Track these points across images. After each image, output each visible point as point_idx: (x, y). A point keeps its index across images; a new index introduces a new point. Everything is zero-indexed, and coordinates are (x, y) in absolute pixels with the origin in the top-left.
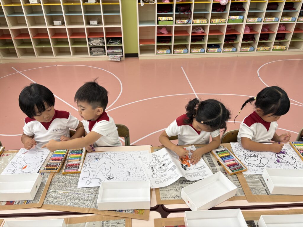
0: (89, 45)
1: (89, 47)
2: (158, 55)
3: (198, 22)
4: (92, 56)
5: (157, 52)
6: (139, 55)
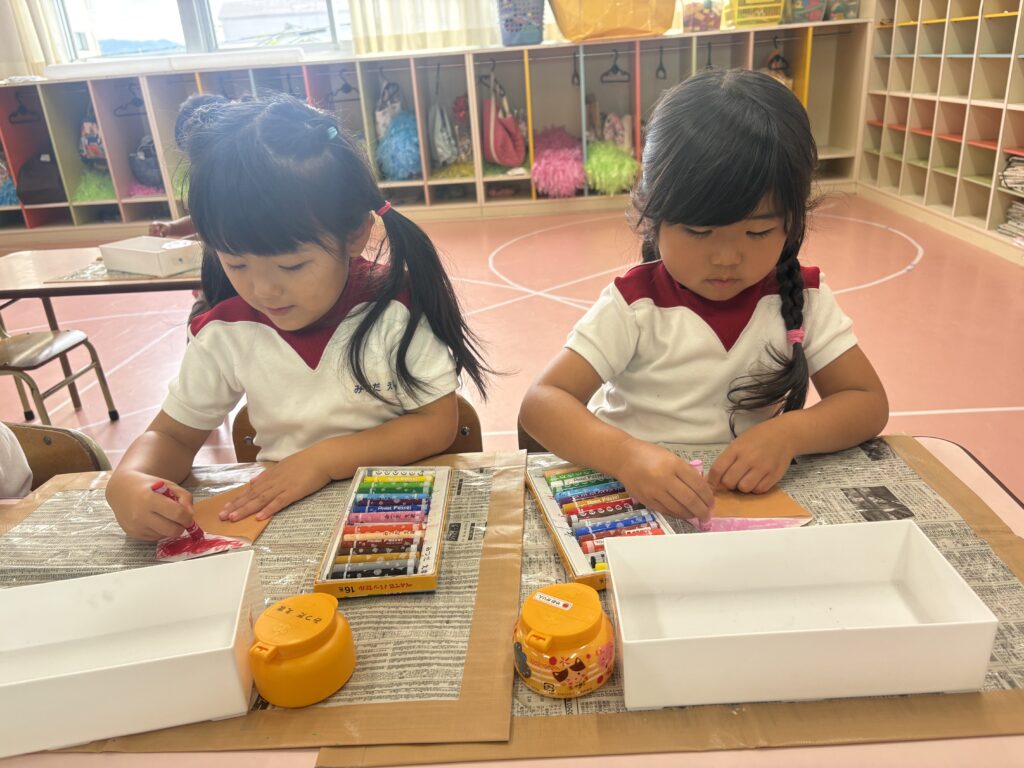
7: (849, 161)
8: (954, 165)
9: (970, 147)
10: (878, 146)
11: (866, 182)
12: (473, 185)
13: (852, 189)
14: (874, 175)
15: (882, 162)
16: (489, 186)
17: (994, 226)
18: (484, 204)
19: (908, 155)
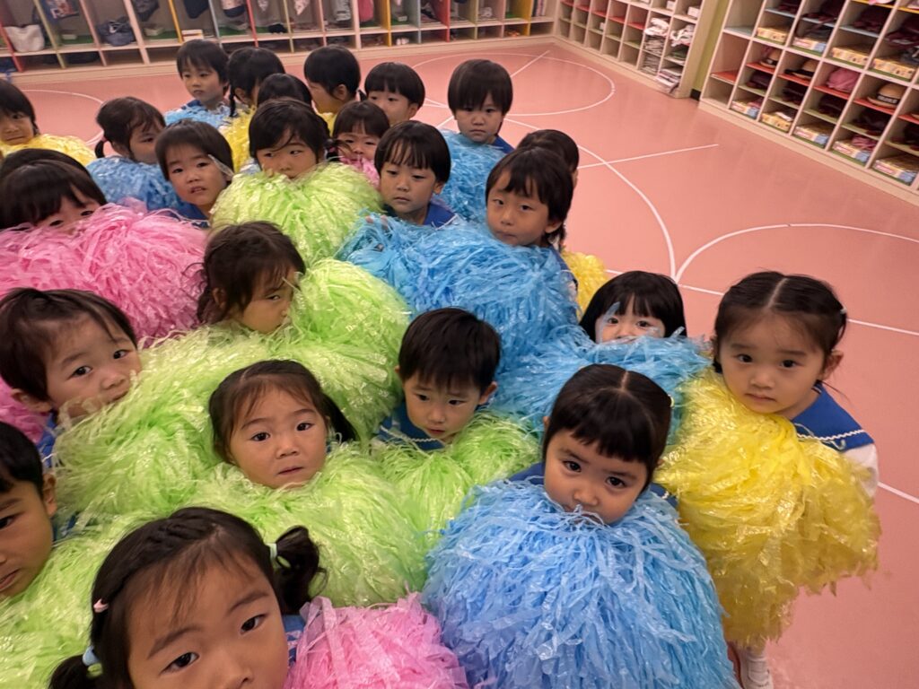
0: (644, 47)
1: (643, 52)
2: (730, 111)
3: (845, 56)
4: (639, 72)
5: (732, 104)
6: (701, 98)
7: (550, 24)
8: (619, 35)
9: (628, 26)
10: (569, 17)
11: (560, 36)
12: (354, 37)
13: (552, 41)
14: (566, 33)
15: (572, 27)
16: (362, 36)
17: (640, 69)
18: (361, 50)
19: (589, 26)
